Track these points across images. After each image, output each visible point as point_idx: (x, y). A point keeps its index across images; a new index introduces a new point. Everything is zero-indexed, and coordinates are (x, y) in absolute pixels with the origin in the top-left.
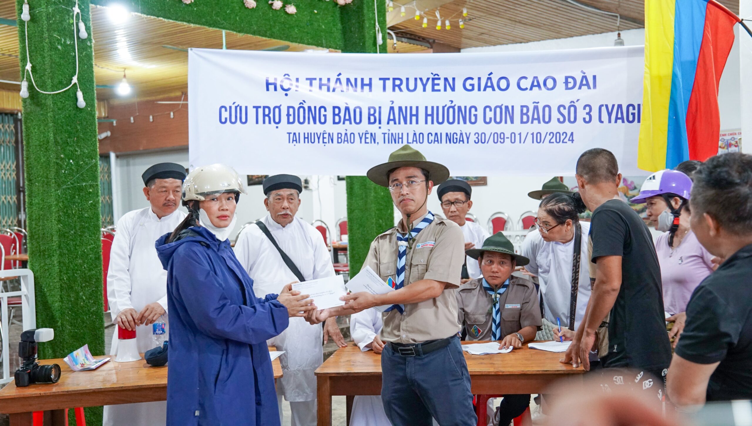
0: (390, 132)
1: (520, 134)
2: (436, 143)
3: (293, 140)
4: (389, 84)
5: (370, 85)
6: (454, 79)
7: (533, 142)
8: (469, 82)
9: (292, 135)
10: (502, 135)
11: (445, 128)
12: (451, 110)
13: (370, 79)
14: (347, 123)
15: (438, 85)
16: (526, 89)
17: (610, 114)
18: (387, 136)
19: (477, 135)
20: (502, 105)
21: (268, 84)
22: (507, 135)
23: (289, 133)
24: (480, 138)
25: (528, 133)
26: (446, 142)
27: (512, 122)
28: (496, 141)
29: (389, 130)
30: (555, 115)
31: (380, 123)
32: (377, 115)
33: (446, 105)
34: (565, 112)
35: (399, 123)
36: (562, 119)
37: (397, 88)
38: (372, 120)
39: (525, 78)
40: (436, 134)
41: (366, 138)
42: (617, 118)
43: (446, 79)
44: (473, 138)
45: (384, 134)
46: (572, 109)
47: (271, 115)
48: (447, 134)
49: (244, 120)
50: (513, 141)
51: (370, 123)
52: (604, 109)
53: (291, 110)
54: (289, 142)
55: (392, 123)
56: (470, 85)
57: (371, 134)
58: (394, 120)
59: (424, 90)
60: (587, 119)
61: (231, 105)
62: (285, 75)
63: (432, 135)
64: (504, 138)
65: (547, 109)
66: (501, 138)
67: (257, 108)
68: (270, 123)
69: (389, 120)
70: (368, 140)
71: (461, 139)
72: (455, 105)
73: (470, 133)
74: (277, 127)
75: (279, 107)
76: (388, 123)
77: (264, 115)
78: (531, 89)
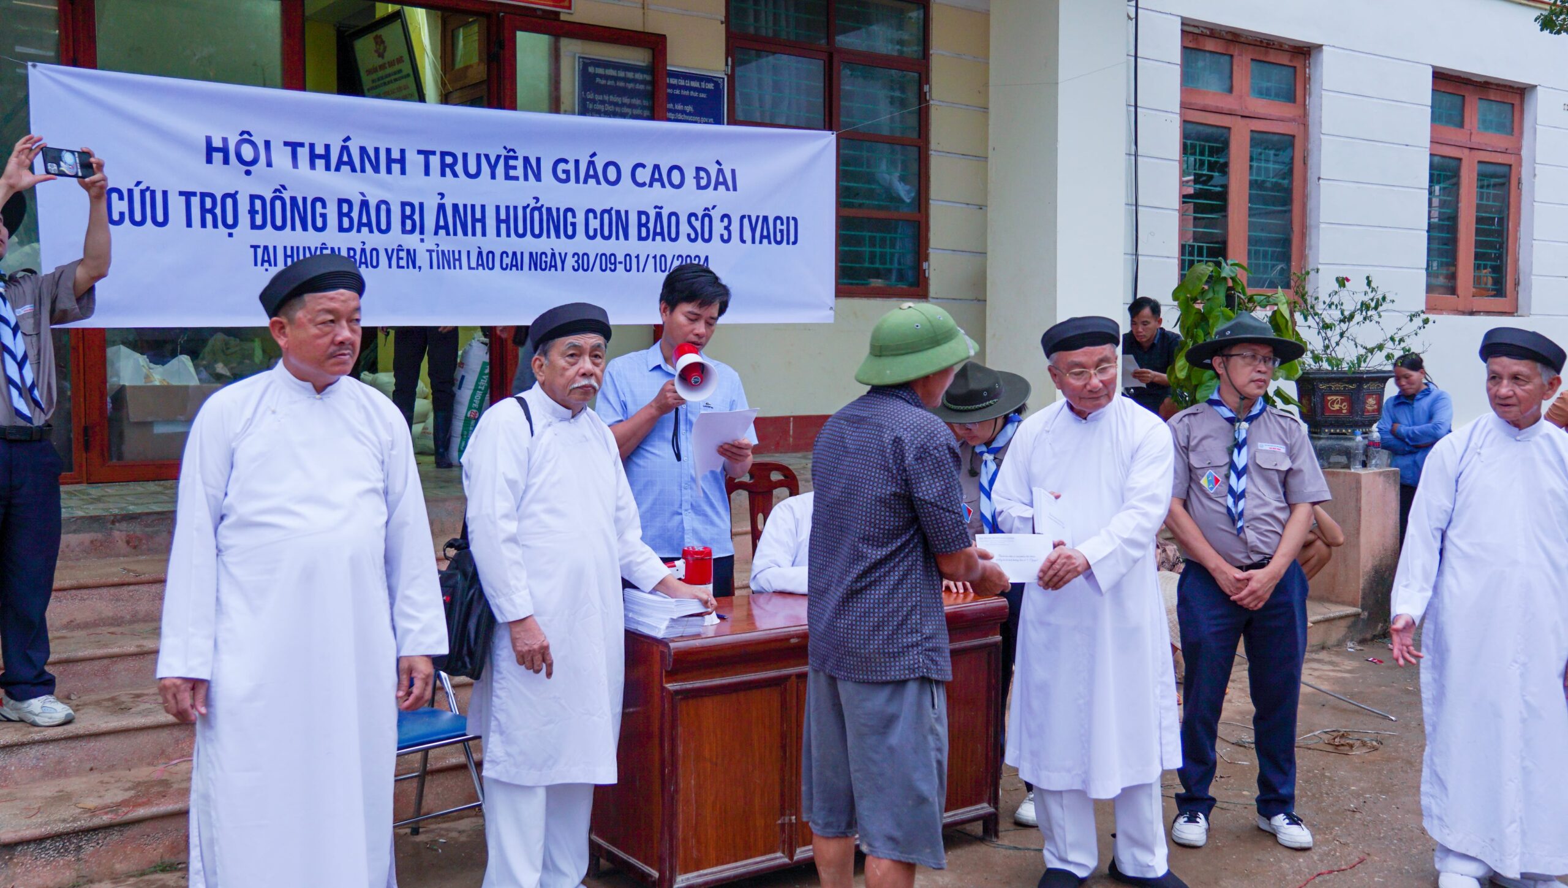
0: (440, 249)
1: (637, 257)
2: (514, 269)
3: (263, 261)
4: (435, 161)
5: (402, 161)
6: (538, 160)
7: (656, 271)
8: (562, 166)
9: (260, 251)
10: (613, 257)
11: (529, 245)
12: (536, 214)
13: (403, 151)
14: (365, 230)
15: (515, 168)
16: (644, 184)
17: (753, 230)
18: (434, 255)
19: (576, 257)
20: (612, 208)
21: (210, 150)
22: (620, 258)
23: (255, 247)
24: (580, 262)
25: (648, 256)
26: (530, 269)
27: (626, 237)
28: (604, 268)
29: (438, 245)
30: (685, 228)
31: (422, 232)
32: (417, 217)
33: (528, 205)
34: (697, 225)
35: (455, 234)
36: (693, 236)
37: (448, 170)
38: (409, 227)
39: (643, 166)
40: (514, 254)
41: (399, 258)
42: (762, 237)
43: (526, 160)
44: (570, 262)
45: (430, 251)
46: (707, 220)
47: (218, 211)
48: (531, 254)
49: (160, 218)
50: (628, 268)
51: (404, 231)
52: (746, 221)
53: (258, 204)
54: (256, 264)
55: (442, 232)
56: (564, 171)
57: (408, 251)
58: (446, 227)
59: (493, 177)
60: (726, 237)
61: (132, 186)
62: (242, 134)
63: (507, 256)
64: (615, 263)
65: (673, 219)
66: (611, 264)
67: (188, 195)
68: (215, 226)
69: (438, 228)
70: (403, 263)
71: (553, 264)
72: (542, 206)
73: (566, 254)
74: (230, 235)
75: (233, 196)
76: (436, 233)
77: (204, 210)
78: (651, 185)
